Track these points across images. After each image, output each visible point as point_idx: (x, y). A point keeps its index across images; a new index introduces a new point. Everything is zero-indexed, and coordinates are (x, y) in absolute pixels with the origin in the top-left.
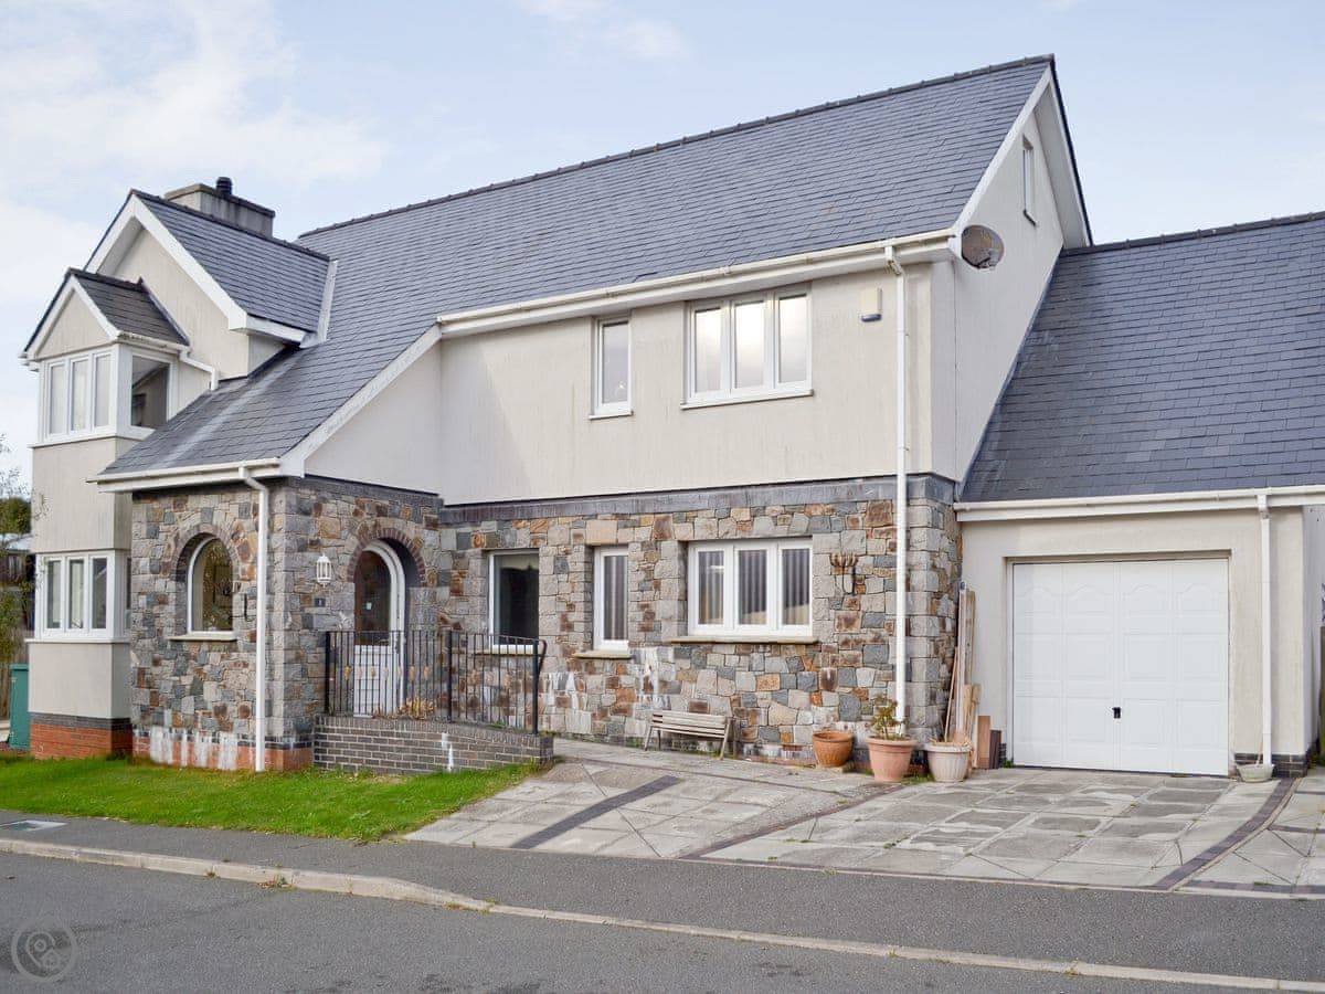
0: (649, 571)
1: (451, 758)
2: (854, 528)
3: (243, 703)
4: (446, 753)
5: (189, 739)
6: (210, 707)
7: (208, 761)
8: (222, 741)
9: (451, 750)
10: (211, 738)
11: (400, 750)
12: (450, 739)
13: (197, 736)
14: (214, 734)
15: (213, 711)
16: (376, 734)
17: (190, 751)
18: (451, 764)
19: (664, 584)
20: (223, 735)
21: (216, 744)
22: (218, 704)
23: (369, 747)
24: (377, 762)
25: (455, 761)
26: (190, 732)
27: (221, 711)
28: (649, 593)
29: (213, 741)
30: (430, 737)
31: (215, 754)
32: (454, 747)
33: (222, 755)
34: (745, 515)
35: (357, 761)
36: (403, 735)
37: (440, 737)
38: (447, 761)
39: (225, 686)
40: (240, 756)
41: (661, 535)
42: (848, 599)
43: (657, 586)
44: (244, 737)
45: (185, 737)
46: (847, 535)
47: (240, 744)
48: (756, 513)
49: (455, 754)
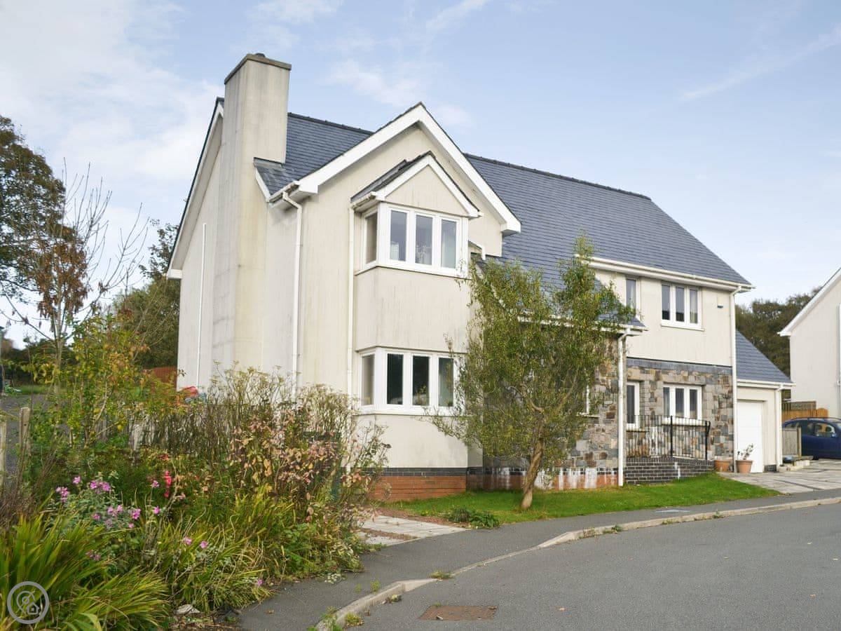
0: (652, 394)
1: (679, 473)
2: (719, 384)
3: (603, 451)
4: (677, 471)
5: (564, 474)
6: (582, 454)
7: (578, 485)
8: (587, 473)
9: (679, 469)
10: (579, 472)
11: (656, 471)
12: (678, 464)
13: (570, 472)
14: (582, 470)
15: (584, 457)
16: (645, 465)
17: (566, 481)
18: (679, 476)
19: (658, 399)
20: (588, 469)
21: (583, 475)
22: (588, 452)
23: (641, 472)
24: (645, 479)
25: (681, 474)
26: (565, 470)
27: (589, 456)
28: (654, 403)
29: (582, 473)
30: (670, 464)
31: (583, 480)
32: (681, 468)
33: (587, 481)
34: (686, 374)
35: (635, 479)
36: (658, 464)
37: (674, 464)
38: (677, 475)
39: (591, 442)
40: (598, 481)
41: (658, 378)
42: (717, 411)
43: (656, 400)
44: (601, 469)
45: (561, 472)
46: (717, 386)
47: (599, 474)
48: (690, 373)
49: (681, 471)
